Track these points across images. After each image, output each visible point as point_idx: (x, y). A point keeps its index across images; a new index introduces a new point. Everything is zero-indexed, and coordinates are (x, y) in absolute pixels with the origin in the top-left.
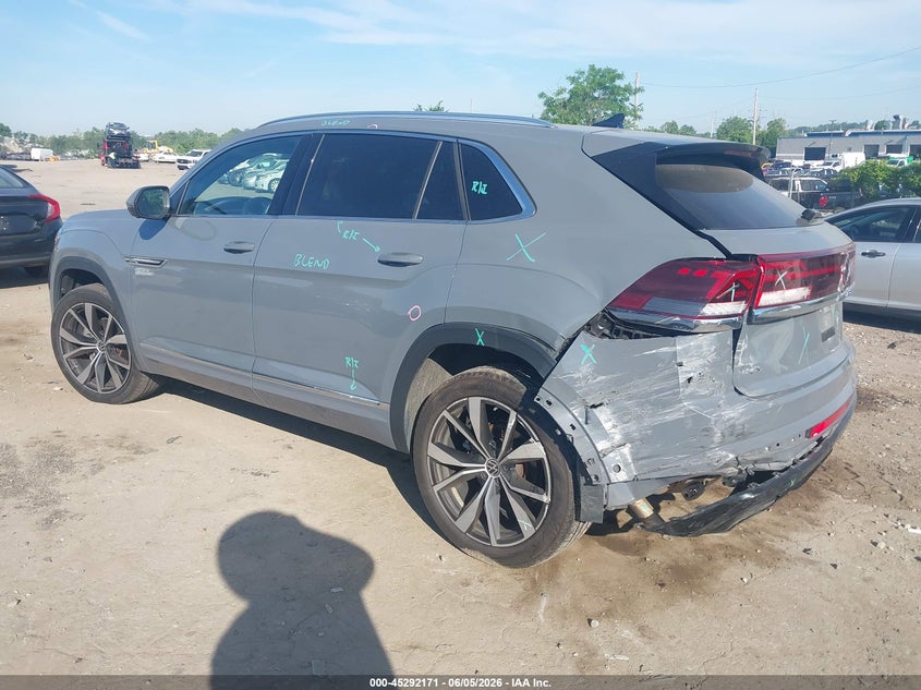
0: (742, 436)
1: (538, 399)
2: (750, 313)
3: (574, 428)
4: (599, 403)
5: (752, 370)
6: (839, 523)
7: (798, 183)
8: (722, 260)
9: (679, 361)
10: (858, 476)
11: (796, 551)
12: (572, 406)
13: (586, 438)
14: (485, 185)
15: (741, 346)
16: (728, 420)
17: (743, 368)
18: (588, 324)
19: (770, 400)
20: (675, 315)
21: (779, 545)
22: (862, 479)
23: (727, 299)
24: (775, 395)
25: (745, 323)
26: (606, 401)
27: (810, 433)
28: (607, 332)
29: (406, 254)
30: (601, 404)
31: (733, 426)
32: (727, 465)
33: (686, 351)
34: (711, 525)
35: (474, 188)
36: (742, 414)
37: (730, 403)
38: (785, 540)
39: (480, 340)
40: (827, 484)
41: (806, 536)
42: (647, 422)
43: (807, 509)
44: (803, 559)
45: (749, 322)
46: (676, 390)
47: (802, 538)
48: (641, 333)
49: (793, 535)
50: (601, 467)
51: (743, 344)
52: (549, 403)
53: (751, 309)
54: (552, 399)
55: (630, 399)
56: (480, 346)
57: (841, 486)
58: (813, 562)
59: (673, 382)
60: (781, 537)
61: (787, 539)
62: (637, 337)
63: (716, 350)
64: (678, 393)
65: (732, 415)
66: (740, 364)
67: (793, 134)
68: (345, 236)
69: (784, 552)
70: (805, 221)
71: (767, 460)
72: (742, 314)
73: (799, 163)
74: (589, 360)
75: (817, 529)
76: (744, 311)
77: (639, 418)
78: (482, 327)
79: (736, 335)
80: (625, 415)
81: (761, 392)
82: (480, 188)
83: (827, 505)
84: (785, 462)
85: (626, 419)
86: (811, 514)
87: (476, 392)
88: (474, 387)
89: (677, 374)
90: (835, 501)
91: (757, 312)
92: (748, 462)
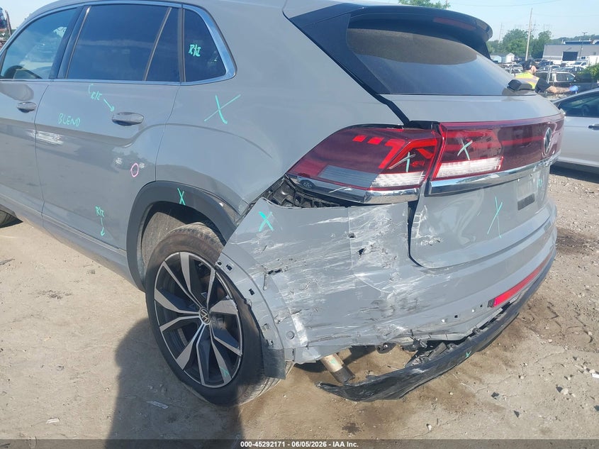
0: (415, 309)
1: (220, 264)
2: (428, 185)
3: (252, 293)
4: (277, 269)
5: (431, 242)
6: (531, 364)
7: (554, 75)
8: (400, 127)
9: (350, 232)
10: (557, 316)
11: (485, 395)
12: (252, 271)
13: (264, 302)
14: (199, 48)
15: (418, 218)
16: (399, 294)
17: (421, 240)
18: (270, 189)
19: (447, 273)
20: (347, 185)
21: (472, 388)
22: (560, 319)
23: (401, 169)
24: (457, 267)
25: (422, 194)
26: (284, 267)
27: (493, 303)
28: (290, 198)
29: (131, 113)
30: (279, 271)
31: (404, 300)
32: (401, 336)
33: (358, 222)
34: (381, 395)
35: (190, 51)
36: (415, 288)
37: (404, 276)
38: (478, 382)
39: (182, 199)
40: (528, 322)
41: (498, 378)
42: (322, 290)
43: (506, 349)
44: (489, 404)
45: (426, 194)
46: (348, 261)
47: (495, 381)
48: (320, 201)
49: (488, 378)
50: (276, 333)
51: (420, 217)
52: (230, 268)
53: (428, 180)
54: (232, 265)
55: (306, 266)
56: (182, 205)
57: (540, 325)
58: (498, 409)
59: (345, 253)
60: (475, 378)
61: (480, 380)
62: (317, 205)
63: (389, 222)
64: (350, 264)
65: (404, 289)
66: (418, 236)
67: (557, 42)
68: (92, 97)
69: (474, 396)
70: (511, 91)
71: (443, 332)
72: (418, 186)
73: (558, 62)
74: (266, 227)
75: (510, 370)
76: (421, 183)
77: (314, 286)
78: (183, 188)
79: (413, 206)
80: (301, 282)
81: (441, 264)
82: (195, 50)
83: (524, 345)
84: (463, 333)
85: (302, 285)
86: (508, 354)
87: (184, 248)
88: (183, 243)
89: (348, 245)
90: (533, 342)
91: (434, 184)
92: (422, 334)
